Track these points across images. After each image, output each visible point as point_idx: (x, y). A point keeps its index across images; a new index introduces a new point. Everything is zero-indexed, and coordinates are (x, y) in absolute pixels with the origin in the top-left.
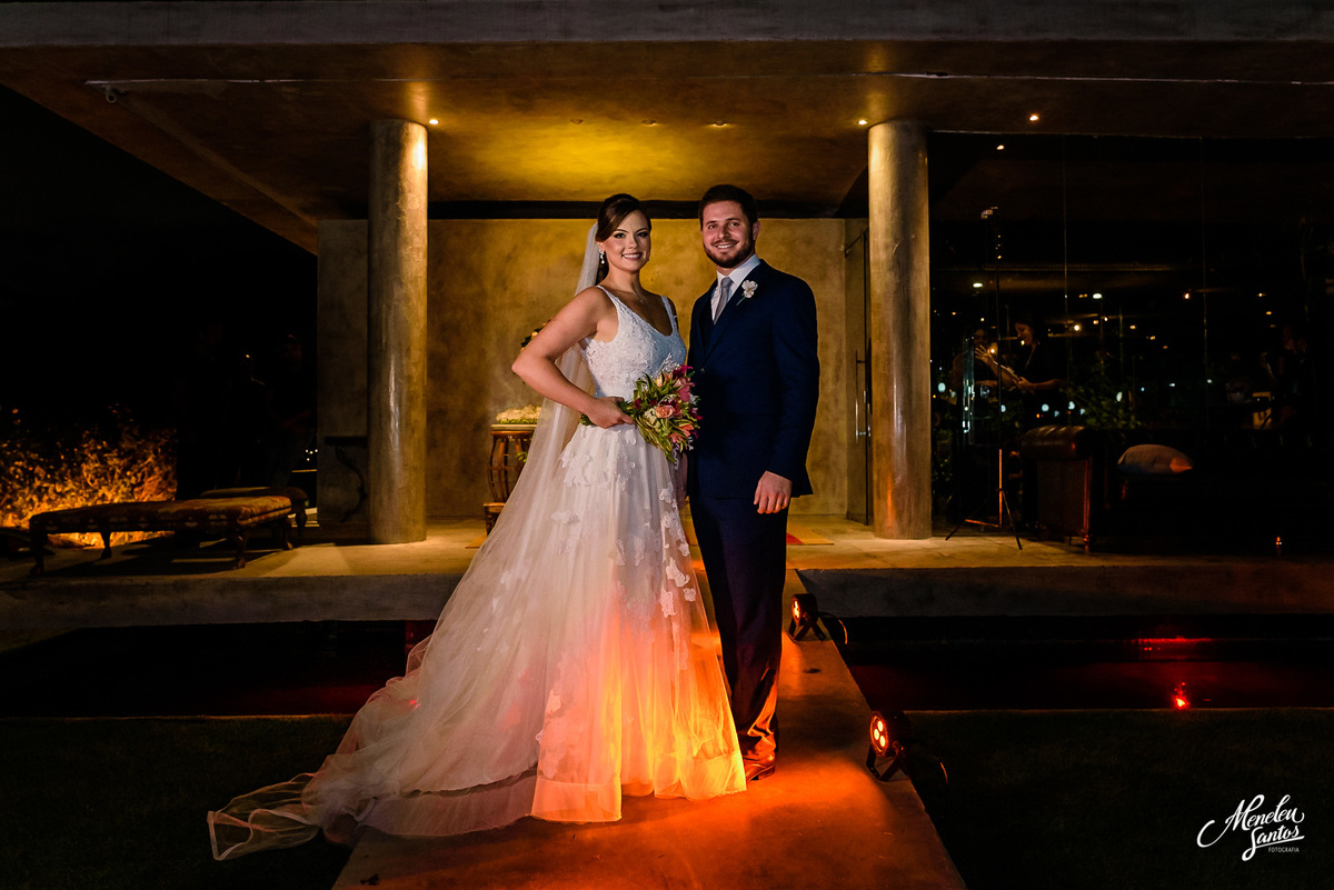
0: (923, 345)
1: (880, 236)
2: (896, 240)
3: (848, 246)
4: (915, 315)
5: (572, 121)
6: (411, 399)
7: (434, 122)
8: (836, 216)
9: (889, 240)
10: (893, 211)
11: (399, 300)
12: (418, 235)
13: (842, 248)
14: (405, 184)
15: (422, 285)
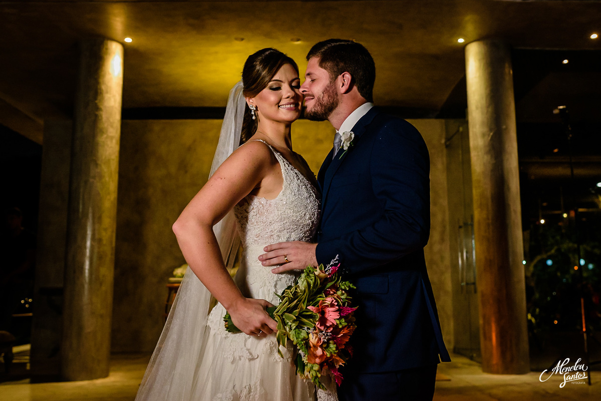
0: (515, 212)
1: (478, 126)
2: (491, 130)
3: (448, 139)
4: (509, 189)
5: (236, 39)
6: (100, 258)
7: (128, 40)
8: (437, 117)
9: (485, 130)
10: (488, 107)
11: (94, 177)
12: (112, 126)
13: (443, 141)
14: (103, 87)
15: (114, 165)
